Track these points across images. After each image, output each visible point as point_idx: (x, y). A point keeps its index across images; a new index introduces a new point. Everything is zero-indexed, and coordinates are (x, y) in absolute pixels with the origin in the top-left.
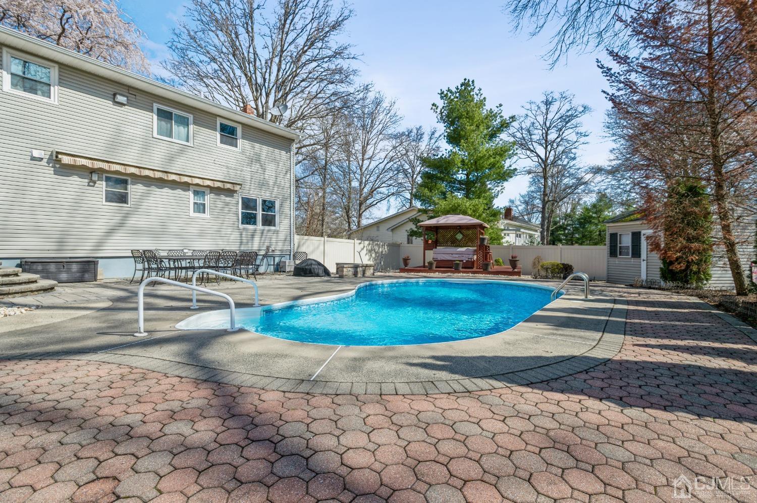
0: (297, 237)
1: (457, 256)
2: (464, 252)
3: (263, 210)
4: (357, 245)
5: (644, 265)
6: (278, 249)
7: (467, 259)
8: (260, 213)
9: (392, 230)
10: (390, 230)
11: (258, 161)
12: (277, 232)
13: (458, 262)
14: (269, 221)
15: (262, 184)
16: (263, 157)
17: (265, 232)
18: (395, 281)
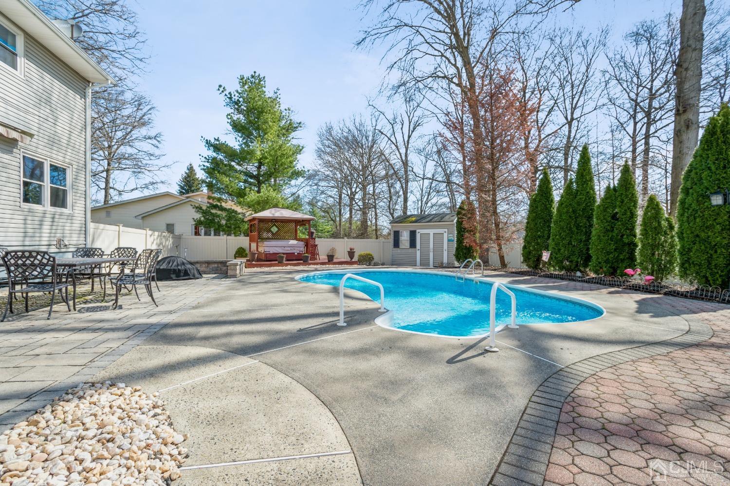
0: (91, 226)
1: (289, 249)
2: (293, 245)
3: (52, 182)
4: (148, 236)
5: (418, 253)
6: (72, 242)
7: (298, 252)
8: (47, 186)
9: (143, 218)
10: (140, 217)
11: (48, 102)
12: (71, 217)
13: (282, 255)
14: (59, 199)
15: (53, 142)
16: (55, 98)
17: (57, 216)
18: (305, 275)
